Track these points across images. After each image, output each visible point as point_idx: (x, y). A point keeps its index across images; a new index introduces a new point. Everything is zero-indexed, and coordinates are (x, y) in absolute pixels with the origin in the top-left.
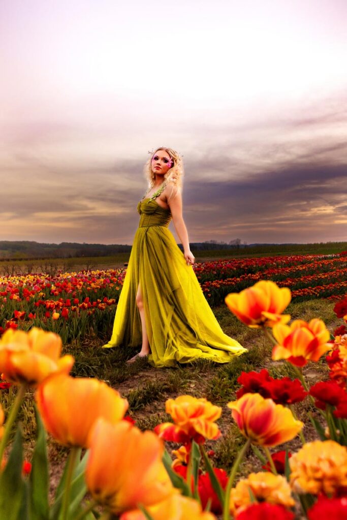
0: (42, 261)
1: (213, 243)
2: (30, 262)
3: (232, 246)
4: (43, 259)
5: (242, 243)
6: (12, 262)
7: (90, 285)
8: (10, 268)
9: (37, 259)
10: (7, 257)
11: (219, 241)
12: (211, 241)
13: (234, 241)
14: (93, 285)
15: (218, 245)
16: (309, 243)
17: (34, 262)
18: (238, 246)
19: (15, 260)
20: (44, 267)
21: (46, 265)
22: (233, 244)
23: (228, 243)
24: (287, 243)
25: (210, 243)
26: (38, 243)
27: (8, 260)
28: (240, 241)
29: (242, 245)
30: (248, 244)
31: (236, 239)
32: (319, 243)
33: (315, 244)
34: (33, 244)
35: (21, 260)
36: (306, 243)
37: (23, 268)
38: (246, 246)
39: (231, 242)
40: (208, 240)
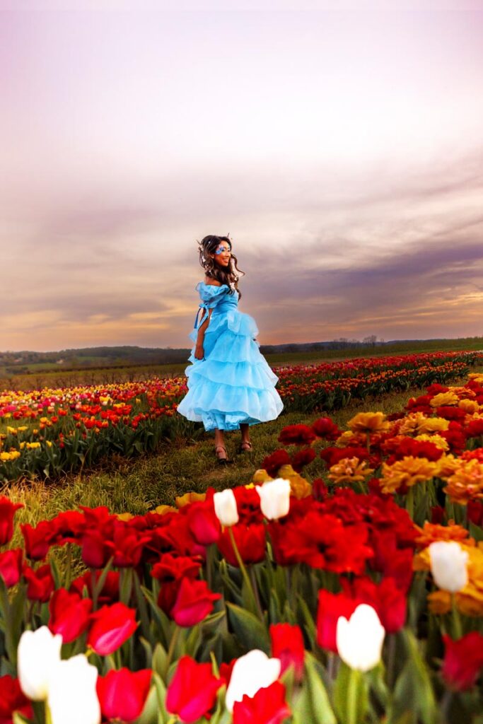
0: (145, 368)
1: (343, 341)
2: (131, 370)
3: (366, 344)
4: (147, 365)
5: (378, 340)
6: (112, 370)
7: (164, 393)
8: (110, 377)
9: (139, 366)
10: (107, 364)
11: (350, 340)
12: (341, 339)
13: (368, 338)
14: (167, 393)
15: (350, 344)
16: (461, 337)
17: (136, 369)
18: (374, 344)
19: (115, 368)
20: (147, 375)
21: (149, 372)
22: (367, 341)
23: (361, 341)
24: (433, 338)
25: (339, 341)
26: (141, 349)
27: (108, 368)
28: (375, 337)
29: (379, 343)
30: (386, 340)
31: (371, 335)
32: (473, 337)
33: (468, 339)
34: (136, 349)
35: (122, 367)
36: (457, 338)
37: (124, 377)
38: (383, 344)
39: (365, 339)
40: (336, 338)
